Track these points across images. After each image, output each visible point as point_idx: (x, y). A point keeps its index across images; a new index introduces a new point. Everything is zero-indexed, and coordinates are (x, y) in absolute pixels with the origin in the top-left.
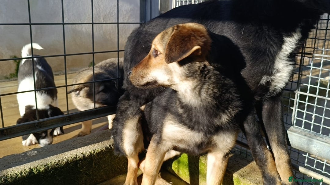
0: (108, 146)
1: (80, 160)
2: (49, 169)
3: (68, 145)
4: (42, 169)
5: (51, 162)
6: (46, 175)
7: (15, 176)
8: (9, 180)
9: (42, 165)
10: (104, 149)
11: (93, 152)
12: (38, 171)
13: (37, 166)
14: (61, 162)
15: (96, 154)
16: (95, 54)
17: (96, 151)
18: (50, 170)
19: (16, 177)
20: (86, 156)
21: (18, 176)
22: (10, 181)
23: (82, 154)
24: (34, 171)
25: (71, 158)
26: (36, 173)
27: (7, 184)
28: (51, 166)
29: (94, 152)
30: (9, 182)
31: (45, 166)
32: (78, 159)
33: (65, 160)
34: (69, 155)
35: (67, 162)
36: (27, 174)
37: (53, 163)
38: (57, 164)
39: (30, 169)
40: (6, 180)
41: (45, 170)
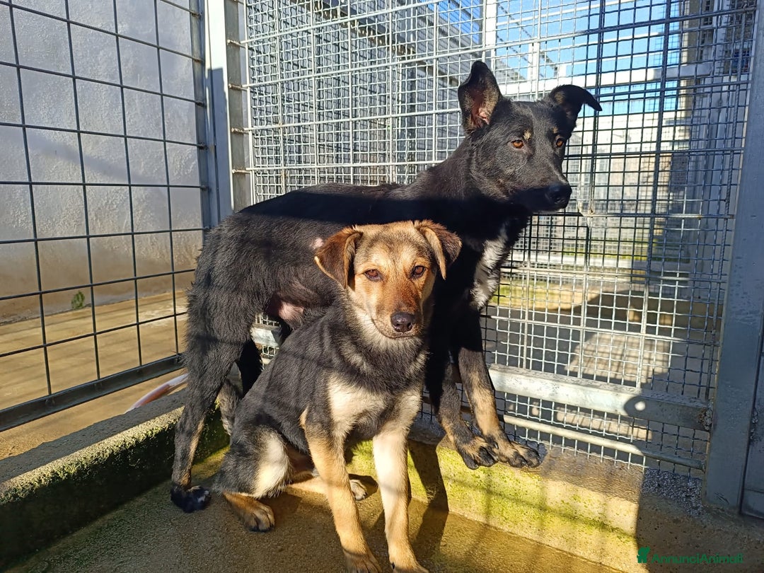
0: (172, 421)
1: (132, 447)
2: (83, 468)
3: (103, 430)
4: (73, 470)
5: (85, 458)
6: (80, 478)
7: (30, 487)
8: (20, 495)
9: (71, 464)
10: (167, 426)
11: (150, 432)
12: (66, 474)
13: (64, 467)
14: (101, 455)
15: (155, 435)
16: (137, 280)
17: (154, 431)
18: (86, 471)
19: (32, 489)
20: (141, 440)
21: (34, 486)
22: (23, 497)
23: (133, 438)
24: (61, 475)
25: (117, 446)
26: (64, 478)
27: (18, 502)
28: (87, 464)
29: (152, 433)
30: (20, 498)
31: (77, 465)
32: (128, 447)
33: (107, 450)
34: (112, 443)
35: (112, 455)
36: (50, 481)
37: (89, 458)
38: (97, 459)
39: (52, 472)
40: (15, 496)
41: (78, 471)
